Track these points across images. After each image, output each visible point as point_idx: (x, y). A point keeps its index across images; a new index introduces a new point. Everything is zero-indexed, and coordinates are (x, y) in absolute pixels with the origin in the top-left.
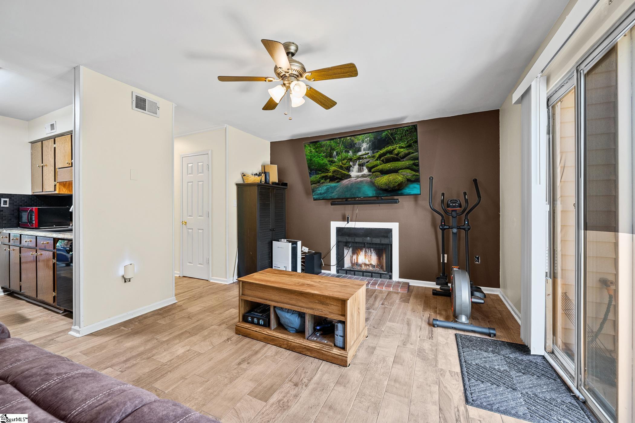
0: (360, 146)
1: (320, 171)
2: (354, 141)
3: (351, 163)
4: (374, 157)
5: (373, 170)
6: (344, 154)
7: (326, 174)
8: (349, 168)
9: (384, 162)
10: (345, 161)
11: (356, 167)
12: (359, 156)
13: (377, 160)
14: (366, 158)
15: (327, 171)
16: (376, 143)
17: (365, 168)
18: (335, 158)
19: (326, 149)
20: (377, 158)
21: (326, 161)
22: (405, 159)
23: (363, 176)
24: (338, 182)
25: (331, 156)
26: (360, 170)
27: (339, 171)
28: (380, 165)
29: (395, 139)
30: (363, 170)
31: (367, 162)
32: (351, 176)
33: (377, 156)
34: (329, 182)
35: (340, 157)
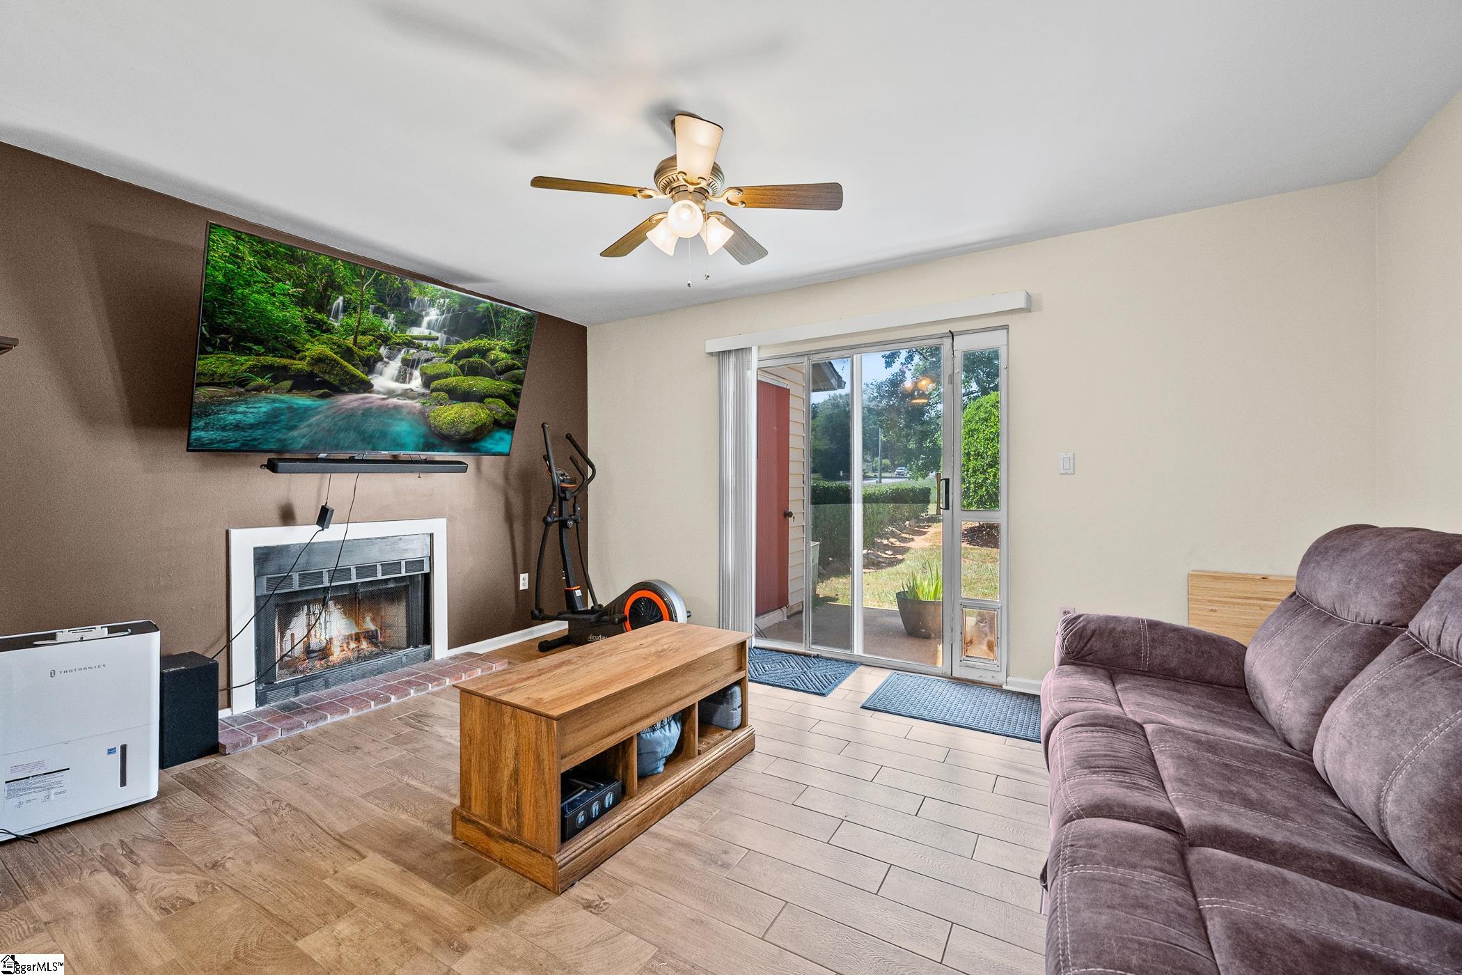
0: (422, 311)
1: (258, 342)
2: (410, 290)
3: (383, 351)
4: (446, 351)
5: (434, 384)
6: (369, 317)
7: (285, 361)
8: (372, 361)
9: (463, 371)
10: (369, 338)
11: (394, 366)
12: (411, 337)
13: (451, 361)
14: (427, 349)
15: (293, 350)
16: (461, 320)
17: (417, 373)
18: (336, 317)
19: (310, 276)
20: (453, 357)
21: (295, 315)
22: (502, 377)
23: (406, 394)
24: (323, 396)
25: (322, 304)
26: (402, 377)
27: (338, 363)
28: (454, 376)
29: (499, 328)
30: (410, 379)
31: (427, 361)
32: (372, 386)
33: (454, 352)
34: (290, 391)
35: (353, 322)
